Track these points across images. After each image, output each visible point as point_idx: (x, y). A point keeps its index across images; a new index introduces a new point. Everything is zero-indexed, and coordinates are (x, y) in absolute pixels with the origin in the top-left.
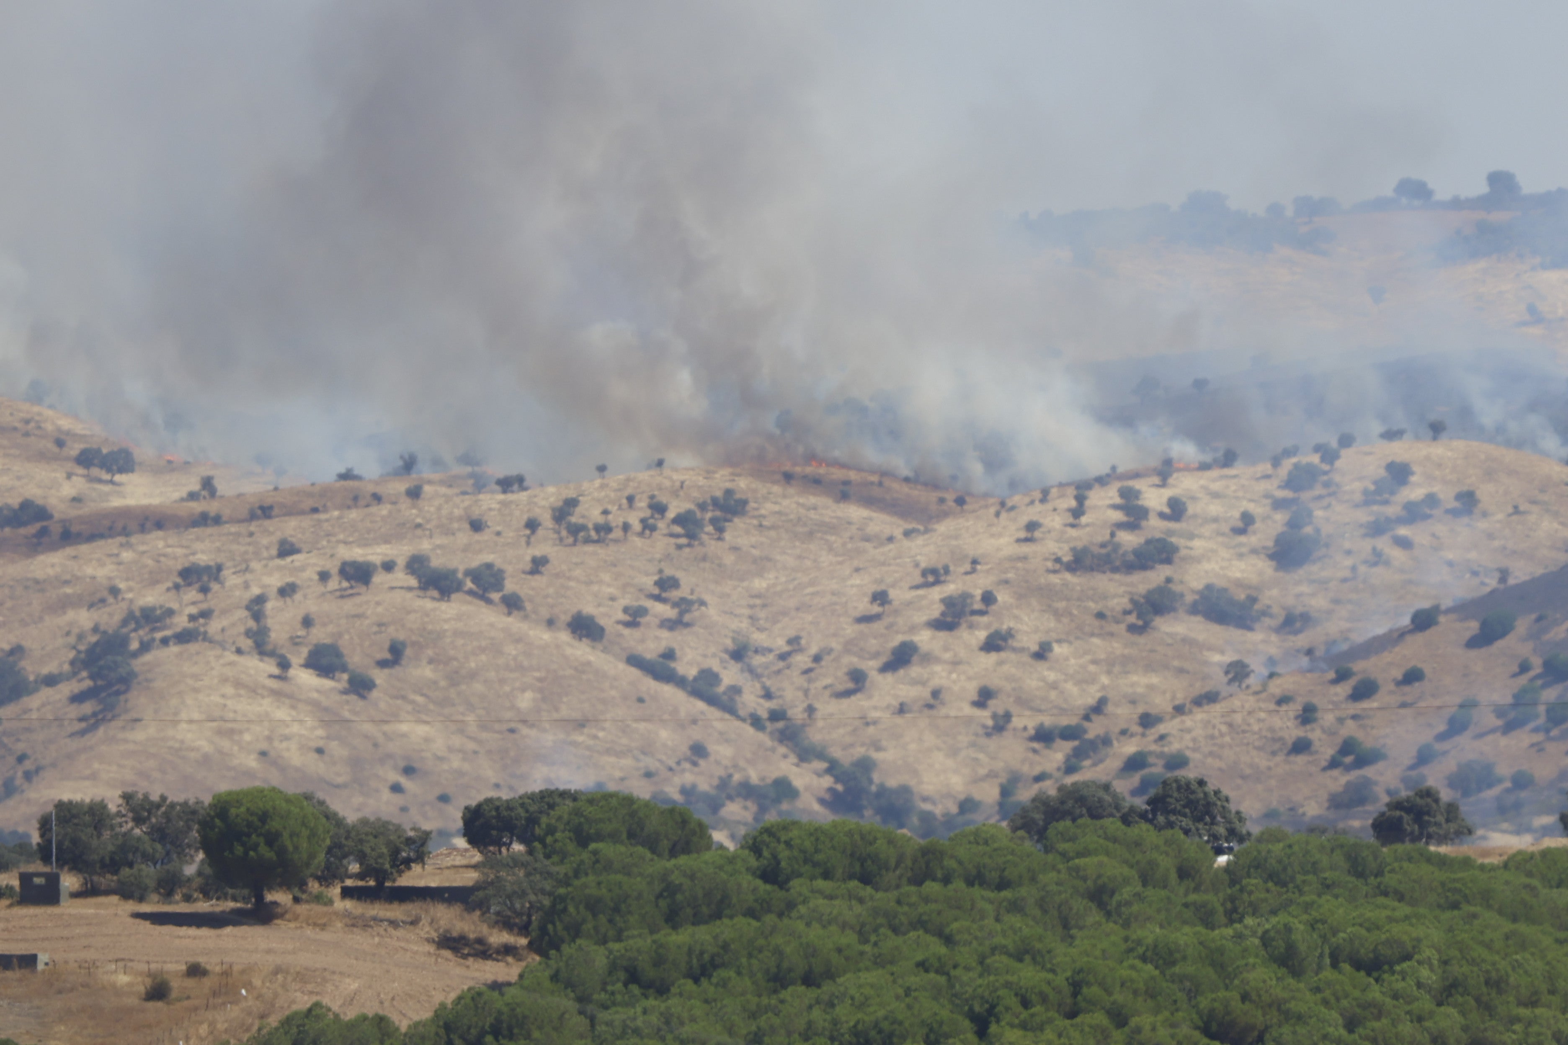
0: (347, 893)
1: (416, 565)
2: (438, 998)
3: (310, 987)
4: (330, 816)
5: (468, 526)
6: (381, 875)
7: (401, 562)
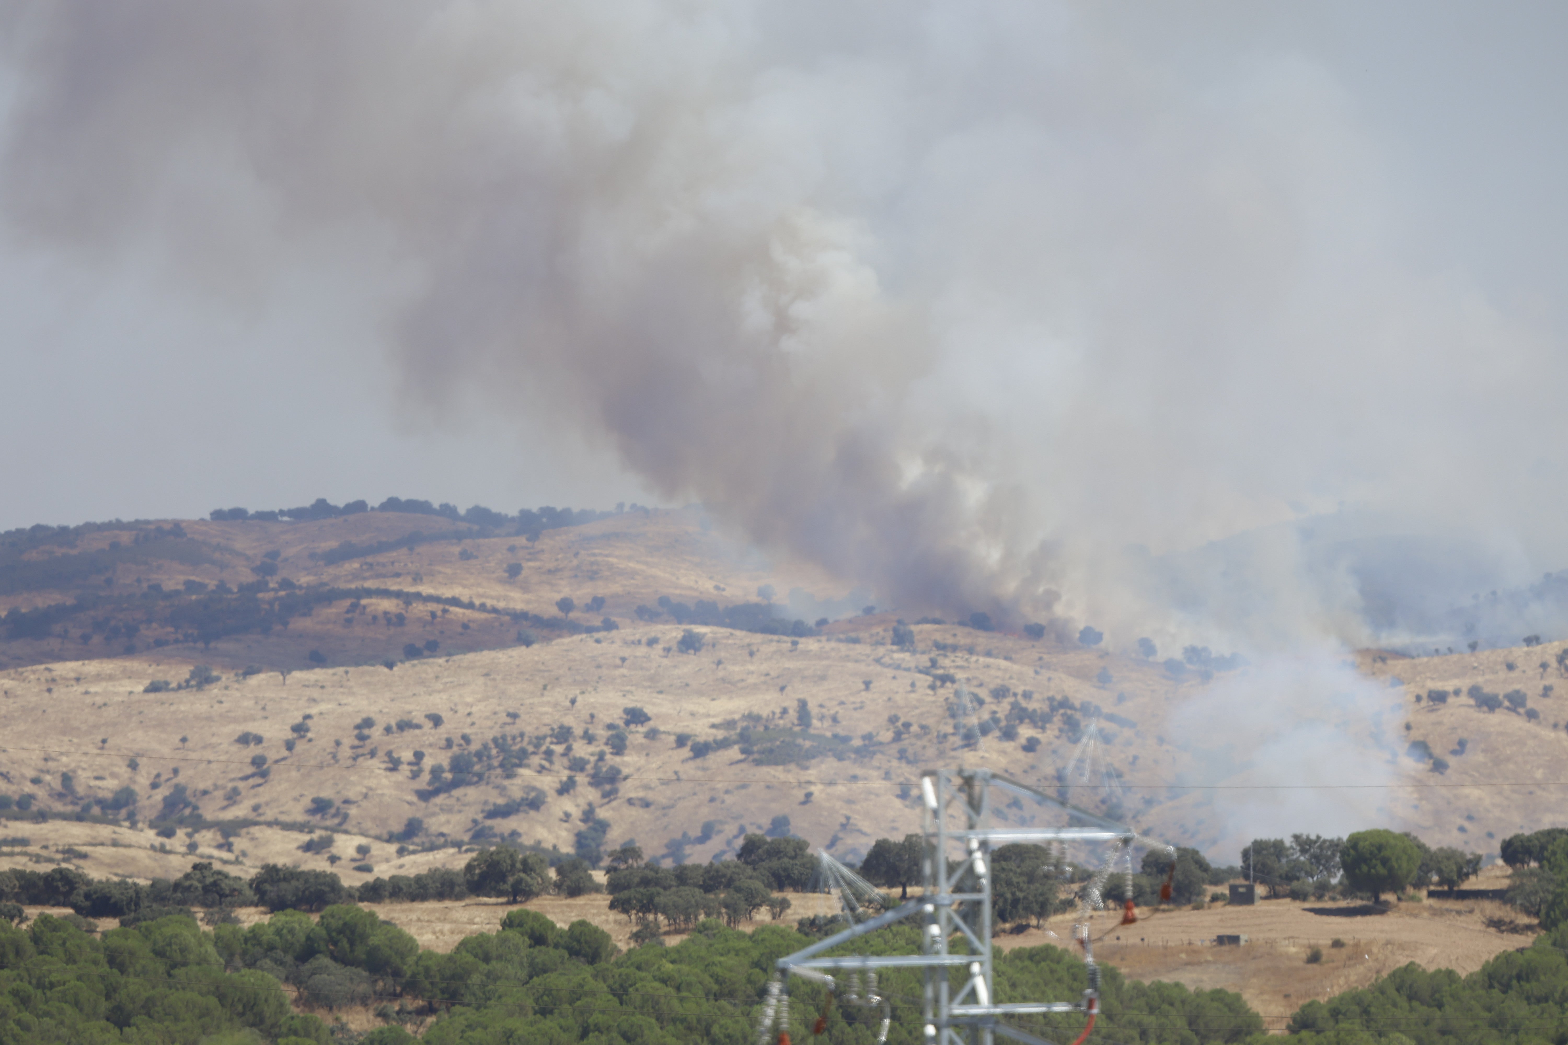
0: (1431, 894)
1: (1474, 692)
2: (1485, 957)
3: (1407, 953)
4: (1421, 847)
5: (1505, 667)
6: (1451, 883)
7: (1465, 690)
